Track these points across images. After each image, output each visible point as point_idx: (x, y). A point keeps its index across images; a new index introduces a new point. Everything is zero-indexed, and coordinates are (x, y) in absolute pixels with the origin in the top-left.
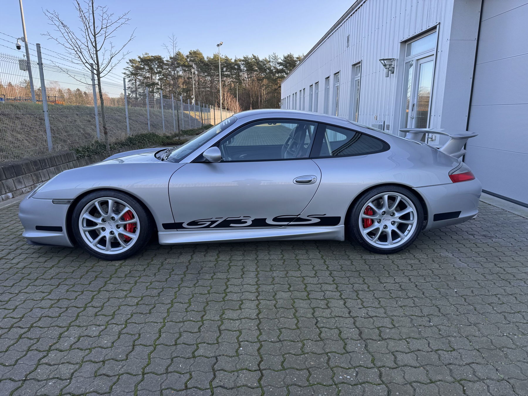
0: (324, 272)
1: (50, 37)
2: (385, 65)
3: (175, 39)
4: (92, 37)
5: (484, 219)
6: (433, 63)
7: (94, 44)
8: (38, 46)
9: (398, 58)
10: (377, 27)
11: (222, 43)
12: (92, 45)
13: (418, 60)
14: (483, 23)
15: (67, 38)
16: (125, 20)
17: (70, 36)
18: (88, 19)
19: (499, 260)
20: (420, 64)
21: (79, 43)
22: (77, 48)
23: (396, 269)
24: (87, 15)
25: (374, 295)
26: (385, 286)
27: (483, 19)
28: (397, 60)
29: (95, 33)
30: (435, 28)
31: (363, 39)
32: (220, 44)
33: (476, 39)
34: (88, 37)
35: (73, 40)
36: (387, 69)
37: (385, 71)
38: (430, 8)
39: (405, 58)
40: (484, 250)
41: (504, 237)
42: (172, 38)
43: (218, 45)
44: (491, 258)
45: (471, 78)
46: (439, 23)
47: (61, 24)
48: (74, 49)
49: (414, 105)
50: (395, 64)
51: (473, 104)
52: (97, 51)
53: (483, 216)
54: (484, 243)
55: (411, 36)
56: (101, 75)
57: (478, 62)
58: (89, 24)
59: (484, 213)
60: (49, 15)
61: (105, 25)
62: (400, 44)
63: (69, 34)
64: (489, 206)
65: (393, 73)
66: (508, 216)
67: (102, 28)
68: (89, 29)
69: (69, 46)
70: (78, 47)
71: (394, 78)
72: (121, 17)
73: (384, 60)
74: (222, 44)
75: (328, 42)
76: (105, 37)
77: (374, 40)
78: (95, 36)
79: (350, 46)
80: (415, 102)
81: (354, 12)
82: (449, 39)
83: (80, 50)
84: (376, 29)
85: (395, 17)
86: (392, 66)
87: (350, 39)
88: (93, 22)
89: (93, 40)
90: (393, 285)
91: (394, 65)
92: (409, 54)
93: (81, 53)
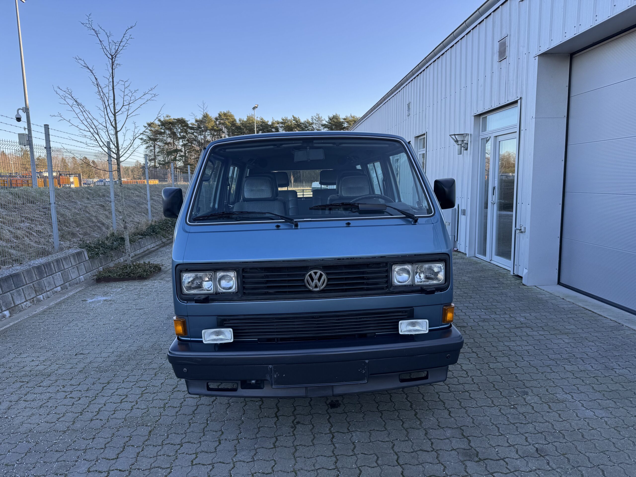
0: (417, 431)
1: (61, 118)
2: (457, 141)
3: (205, 107)
4: (111, 115)
5: (599, 338)
6: (515, 141)
7: (113, 123)
8: (47, 127)
9: (472, 133)
10: (443, 97)
11: (258, 105)
12: (112, 124)
13: (496, 136)
14: (572, 99)
15: (82, 118)
16: (150, 96)
17: (86, 116)
18: (107, 95)
19: (631, 405)
20: (500, 141)
21: (96, 123)
22: (93, 129)
23: (506, 422)
24: (106, 90)
25: (486, 467)
26: (497, 451)
27: (572, 94)
28: (471, 135)
29: (115, 111)
30: (516, 102)
31: (427, 108)
32: (255, 107)
33: (565, 116)
34: (106, 116)
35: (89, 120)
36: (459, 145)
37: (457, 147)
38: (508, 80)
39: (481, 133)
40: (608, 387)
41: (629, 366)
42: (202, 107)
43: (254, 108)
44: (620, 401)
45: (562, 161)
46: (521, 98)
47: (75, 103)
48: (90, 131)
49: (494, 188)
50: (468, 139)
51: (567, 189)
52: (116, 132)
53: (596, 334)
54: (606, 377)
55: (487, 109)
56: (121, 159)
57: (570, 143)
58: (108, 101)
59: (596, 329)
60: (61, 93)
61: (127, 101)
62: (473, 118)
63: (84, 113)
64: (600, 318)
65: (467, 149)
66: (627, 333)
67: (123, 106)
68: (108, 107)
69: (83, 127)
70: (93, 127)
71: (468, 156)
72: (146, 93)
73: (455, 135)
74: (257, 107)
75: (383, 108)
76: (127, 116)
77: (441, 111)
78: (115, 115)
79: (412, 115)
80: (496, 185)
81: (415, 77)
82: (534, 117)
83: (96, 132)
84: (443, 99)
85: (465, 87)
86: (465, 142)
87: (412, 106)
88: (112, 98)
89: (112, 119)
90: (507, 449)
91: (468, 141)
92: (484, 129)
93: (98, 134)
